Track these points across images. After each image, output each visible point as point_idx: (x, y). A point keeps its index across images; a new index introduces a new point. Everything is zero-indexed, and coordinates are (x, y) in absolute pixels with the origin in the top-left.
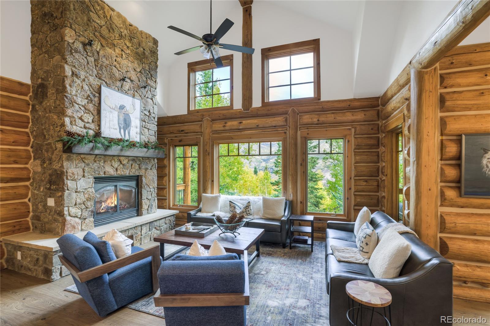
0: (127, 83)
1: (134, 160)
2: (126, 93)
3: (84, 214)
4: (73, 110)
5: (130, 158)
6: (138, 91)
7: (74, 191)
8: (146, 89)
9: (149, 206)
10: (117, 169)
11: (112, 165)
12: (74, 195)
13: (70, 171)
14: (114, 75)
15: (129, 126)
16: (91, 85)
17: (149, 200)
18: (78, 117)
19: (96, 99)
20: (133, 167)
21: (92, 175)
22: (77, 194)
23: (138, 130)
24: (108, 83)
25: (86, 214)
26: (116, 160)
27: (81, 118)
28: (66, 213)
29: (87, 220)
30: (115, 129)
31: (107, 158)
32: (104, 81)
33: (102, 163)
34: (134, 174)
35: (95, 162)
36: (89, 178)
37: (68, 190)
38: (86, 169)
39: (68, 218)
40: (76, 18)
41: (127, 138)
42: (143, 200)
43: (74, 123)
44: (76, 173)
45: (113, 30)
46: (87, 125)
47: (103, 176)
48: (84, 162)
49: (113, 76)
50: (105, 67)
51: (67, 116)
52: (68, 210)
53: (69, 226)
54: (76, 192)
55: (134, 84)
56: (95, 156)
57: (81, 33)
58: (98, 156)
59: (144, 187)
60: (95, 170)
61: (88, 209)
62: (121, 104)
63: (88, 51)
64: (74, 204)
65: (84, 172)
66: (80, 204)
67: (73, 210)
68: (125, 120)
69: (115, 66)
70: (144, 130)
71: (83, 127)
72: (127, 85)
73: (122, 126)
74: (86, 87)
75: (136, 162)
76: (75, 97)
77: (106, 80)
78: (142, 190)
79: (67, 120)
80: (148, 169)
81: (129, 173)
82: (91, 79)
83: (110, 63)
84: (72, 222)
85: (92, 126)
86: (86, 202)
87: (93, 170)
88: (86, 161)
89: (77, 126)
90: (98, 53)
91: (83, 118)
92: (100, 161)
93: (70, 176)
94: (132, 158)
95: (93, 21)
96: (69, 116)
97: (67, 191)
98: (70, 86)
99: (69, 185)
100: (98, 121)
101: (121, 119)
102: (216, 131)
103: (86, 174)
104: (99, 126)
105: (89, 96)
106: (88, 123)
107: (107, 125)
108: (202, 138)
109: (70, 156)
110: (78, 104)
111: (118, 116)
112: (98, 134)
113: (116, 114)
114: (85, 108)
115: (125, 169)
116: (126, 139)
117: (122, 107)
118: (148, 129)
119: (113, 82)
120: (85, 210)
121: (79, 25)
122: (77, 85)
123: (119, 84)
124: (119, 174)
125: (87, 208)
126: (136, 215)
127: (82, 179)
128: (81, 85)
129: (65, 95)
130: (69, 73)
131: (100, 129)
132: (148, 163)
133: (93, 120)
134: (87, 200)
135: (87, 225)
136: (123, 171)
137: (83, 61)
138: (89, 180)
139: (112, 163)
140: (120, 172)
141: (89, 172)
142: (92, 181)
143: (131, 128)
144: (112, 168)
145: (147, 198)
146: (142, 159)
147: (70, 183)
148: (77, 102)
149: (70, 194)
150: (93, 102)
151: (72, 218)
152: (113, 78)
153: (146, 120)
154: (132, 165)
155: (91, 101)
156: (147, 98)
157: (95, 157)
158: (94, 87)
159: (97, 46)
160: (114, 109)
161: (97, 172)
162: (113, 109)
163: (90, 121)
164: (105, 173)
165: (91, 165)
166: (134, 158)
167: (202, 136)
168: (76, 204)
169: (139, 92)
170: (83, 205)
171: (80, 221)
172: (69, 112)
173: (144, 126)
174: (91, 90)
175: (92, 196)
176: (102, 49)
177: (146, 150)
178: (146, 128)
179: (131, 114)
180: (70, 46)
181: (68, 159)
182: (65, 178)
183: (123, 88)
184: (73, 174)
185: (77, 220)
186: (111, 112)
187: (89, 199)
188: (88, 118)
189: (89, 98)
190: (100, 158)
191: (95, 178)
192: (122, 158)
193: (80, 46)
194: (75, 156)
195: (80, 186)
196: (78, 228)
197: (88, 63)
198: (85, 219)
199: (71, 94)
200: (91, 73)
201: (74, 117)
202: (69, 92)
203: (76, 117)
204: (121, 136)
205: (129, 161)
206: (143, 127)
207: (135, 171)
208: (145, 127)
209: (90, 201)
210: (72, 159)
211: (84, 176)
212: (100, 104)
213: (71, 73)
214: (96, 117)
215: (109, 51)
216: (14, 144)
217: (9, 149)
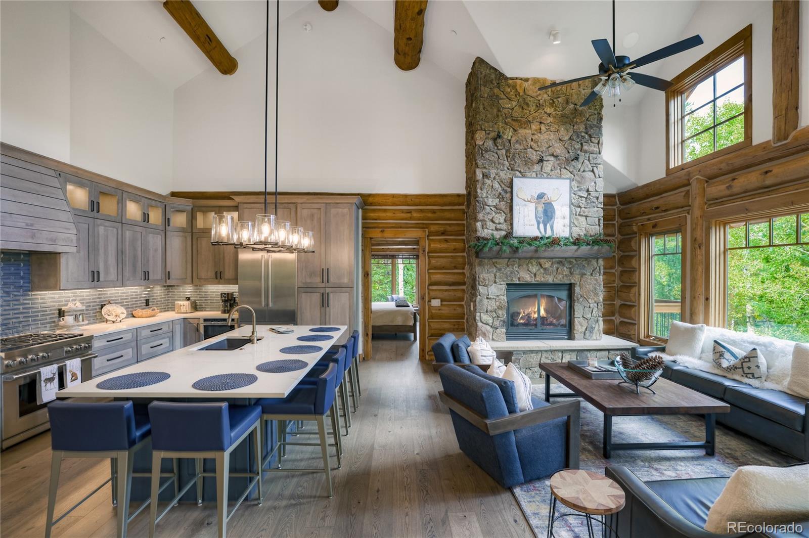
0: (548, 162)
1: (561, 262)
2: (549, 176)
3: (495, 323)
4: (484, 214)
5: (554, 260)
6: (567, 167)
7: (485, 297)
8: (581, 160)
9: (586, 329)
10: (535, 275)
11: (528, 270)
12: (485, 301)
13: (481, 276)
14: (530, 159)
15: (552, 218)
16: (502, 182)
17: (587, 319)
18: (489, 219)
19: (508, 195)
20: (558, 272)
21: (504, 281)
22: (488, 300)
23: (567, 221)
24: (522, 171)
25: (497, 323)
26: (534, 263)
27: (492, 221)
28: (478, 318)
29: (498, 330)
30: (531, 225)
31: (523, 261)
32: (518, 171)
33: (516, 267)
34: (560, 281)
35: (508, 266)
36: (501, 284)
37: (480, 295)
38: (498, 274)
39: (480, 324)
40: (486, 116)
41: (549, 233)
42: (575, 319)
43: (485, 226)
44: (487, 278)
45: (527, 104)
46: (498, 227)
47: (518, 282)
48: (496, 267)
49: (529, 160)
50: (519, 154)
51: (478, 221)
52: (480, 316)
53: (480, 332)
54: (487, 298)
55: (559, 160)
56: (508, 259)
57: (491, 129)
58: (511, 260)
59: (578, 299)
60: (507, 275)
61: (499, 319)
62: (539, 192)
63: (498, 145)
64: (486, 310)
65: (495, 278)
66: (491, 311)
67: (485, 317)
68: (545, 212)
69: (531, 148)
70: (578, 220)
71: (494, 229)
72: (548, 167)
73: (541, 221)
74: (496, 185)
75: (563, 265)
76: (486, 199)
77: (519, 170)
78: (574, 305)
79: (479, 224)
80: (585, 274)
81: (553, 280)
82: (502, 174)
83: (524, 146)
84: (483, 329)
85: (504, 226)
86: (498, 310)
87: (505, 275)
88: (498, 266)
89: (488, 229)
90: (510, 141)
91: (494, 220)
92: (513, 265)
93: (481, 281)
94: (557, 259)
95: (503, 108)
96: (481, 221)
97: (479, 297)
98: (481, 189)
99: (481, 290)
100: (510, 221)
101: (539, 212)
102: (717, 199)
103: (497, 280)
104: (512, 224)
105: (500, 194)
106: (500, 223)
107: (521, 221)
108: (689, 217)
109: (481, 261)
110: (489, 206)
111: (536, 208)
112: (509, 235)
113: (532, 206)
114: (496, 208)
115: (546, 275)
116: (547, 235)
117: (541, 196)
118: (586, 217)
119: (529, 168)
120: (496, 319)
121: (488, 122)
122: (487, 186)
123: (537, 167)
124: (537, 281)
125: (498, 317)
126: (567, 337)
127: (494, 285)
128: (491, 184)
129: (477, 200)
130: (480, 176)
131: (512, 228)
132: (586, 266)
133: (505, 219)
134: (498, 308)
135: (498, 336)
136: (543, 277)
137: (493, 158)
138: (501, 286)
139: (529, 267)
140: (540, 279)
141: (500, 278)
142: (504, 288)
143: (555, 220)
144: (529, 274)
145: (583, 317)
146: (576, 260)
147: (482, 289)
148: (488, 204)
149: (481, 300)
150: (505, 199)
151: (483, 325)
152: (529, 163)
153: (581, 204)
154: (557, 270)
155: (503, 198)
156: (584, 171)
157: (509, 261)
158: (506, 181)
159: (508, 134)
160: (530, 202)
161: (509, 278)
162: (528, 201)
163: (502, 221)
164: (519, 278)
165: (503, 270)
166: (560, 260)
167: (688, 213)
168: (487, 311)
169: (568, 168)
170: (494, 313)
171: (491, 330)
172: (480, 216)
173: (578, 214)
174: (503, 186)
175: (504, 304)
176: (514, 134)
177: (575, 247)
178: (582, 215)
179: (555, 201)
180: (481, 148)
181: (480, 264)
182: (477, 283)
183: (543, 171)
184: (484, 279)
185: (488, 328)
186: (525, 205)
187: (500, 308)
188: (500, 218)
189: (501, 196)
190: (514, 261)
191: (508, 285)
192: (542, 261)
193: (490, 143)
194: (486, 261)
195: (492, 293)
196: (489, 337)
197: (499, 158)
198: (497, 328)
199: (482, 198)
200: (502, 167)
201: (485, 221)
202: (480, 196)
203: (487, 220)
204: (540, 232)
205: (552, 264)
206: (576, 215)
207: (563, 277)
208: (579, 215)
209: (501, 310)
210: (484, 264)
211: (495, 282)
212: (512, 199)
213: (481, 176)
214: (509, 215)
215: (522, 132)
216: (454, 251)
217: (452, 256)
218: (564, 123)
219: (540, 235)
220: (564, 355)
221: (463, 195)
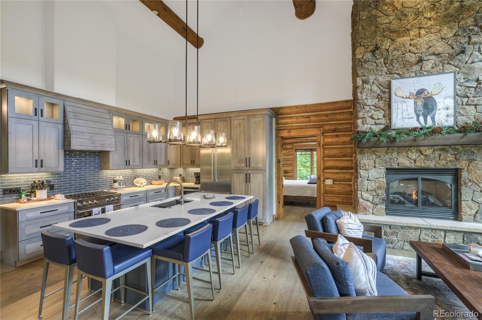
0: (428, 61)
1: (444, 149)
2: (430, 73)
3: (375, 200)
4: (364, 112)
5: (436, 148)
6: (450, 62)
7: (366, 179)
8: (468, 52)
9: (477, 212)
10: (415, 161)
11: (408, 157)
12: (366, 182)
13: (362, 162)
14: (408, 61)
15: (432, 110)
16: (380, 85)
17: (478, 203)
18: (368, 116)
19: (387, 95)
20: (441, 158)
21: (383, 166)
22: (369, 181)
23: (451, 111)
24: (401, 73)
25: (377, 200)
26: (414, 151)
27: (372, 117)
28: (359, 195)
29: (378, 206)
30: (410, 118)
31: (402, 149)
32: (396, 73)
33: (395, 154)
34: (444, 166)
35: (387, 154)
36: (380, 169)
37: (361, 177)
38: (377, 160)
39: (361, 200)
40: (365, 34)
41: (430, 123)
42: (463, 202)
43: (365, 122)
44: (367, 164)
45: (406, 15)
46: (377, 121)
47: (397, 167)
48: (375, 154)
49: (407, 63)
50: (396, 59)
51: (359, 118)
52: (361, 194)
53: (361, 207)
54: (368, 180)
55: (441, 57)
56: (387, 148)
57: (369, 44)
58: (390, 149)
59: (465, 183)
60: (386, 162)
61: (379, 197)
62: (417, 89)
63: (376, 55)
64: (366, 189)
65: (375, 163)
66: (371, 191)
67: (365, 195)
68: (425, 106)
69: (410, 52)
70: (464, 109)
71: (374, 124)
72: (428, 65)
73: (421, 113)
74: (375, 88)
75: (447, 152)
76: (365, 101)
77: (397, 72)
78: (461, 188)
79: (359, 122)
80: (475, 160)
81: (436, 165)
82: (381, 79)
83: (402, 52)
84: (364, 205)
85: (383, 121)
86: (377, 190)
87: (384, 161)
88: (377, 154)
89: (368, 124)
90: (387, 50)
91: (373, 116)
92: (392, 153)
93: (362, 166)
94: (440, 147)
95: (381, 24)
96: (361, 118)
97: (360, 178)
98: (361, 93)
99: (362, 173)
100: (388, 116)
101: (418, 106)
103: (377, 165)
104: (390, 119)
105: (379, 95)
106: (379, 119)
107: (400, 116)
109: (362, 150)
110: (368, 106)
111: (415, 103)
112: (388, 128)
113: (411, 102)
114: (376, 107)
115: (428, 160)
116: (427, 126)
117: (420, 92)
118: (476, 106)
119: (408, 70)
120: (376, 197)
121: (366, 39)
122: (367, 90)
123: (416, 68)
124: (417, 166)
125: (378, 195)
126: (453, 218)
127: (373, 169)
128: (370, 88)
129: (357, 102)
130: (360, 83)
131: (390, 122)
132: (476, 152)
133: (384, 115)
134: (378, 188)
135: (378, 211)
136: (424, 163)
137: (372, 66)
138: (380, 171)
139: (408, 154)
140: (420, 164)
141: (380, 163)
142: (383, 172)
143: (437, 111)
144: (408, 160)
145: (472, 200)
146: (462, 147)
147: (363, 172)
148: (368, 104)
149: (362, 181)
150: (384, 99)
151: (364, 201)
152: (408, 66)
153: (468, 94)
154: (440, 157)
155: (382, 98)
156: (472, 62)
157: (387, 150)
158: (384, 84)
159: (387, 44)
160: (409, 98)
161: (388, 164)
162: (407, 98)
163: (381, 116)
164: (398, 164)
165: (382, 157)
166: (443, 147)
168: (367, 190)
169: (452, 63)
170: (374, 192)
171: (372, 206)
172: (361, 114)
173: (464, 103)
174: (381, 88)
175: (383, 185)
176: (392, 44)
177: (461, 135)
178: (470, 105)
179: (436, 95)
180: (360, 61)
181: (361, 152)
182: (359, 167)
183: (423, 69)
184: (364, 164)
185: (369, 204)
186: (404, 102)
187: (379, 188)
188: (380, 114)
189: (379, 97)
190: (393, 150)
191: (387, 169)
192: (422, 149)
193: (369, 56)
194: (366, 150)
195: (372, 175)
196: (369, 211)
197: (377, 66)
198: (377, 205)
199: (362, 100)
200: (380, 73)
201: (365, 118)
202: (360, 99)
203: (367, 117)
204: (420, 123)
205: (434, 151)
206: (462, 105)
207: (447, 163)
208: (466, 104)
209: (381, 189)
210: (364, 152)
211: (375, 167)
212: (390, 98)
213: (361, 82)
214: (388, 112)
215: (400, 40)
216: (343, 144)
217: (342, 147)
218: (446, 23)
219: (419, 126)
220: (447, 234)
221: (351, 101)
